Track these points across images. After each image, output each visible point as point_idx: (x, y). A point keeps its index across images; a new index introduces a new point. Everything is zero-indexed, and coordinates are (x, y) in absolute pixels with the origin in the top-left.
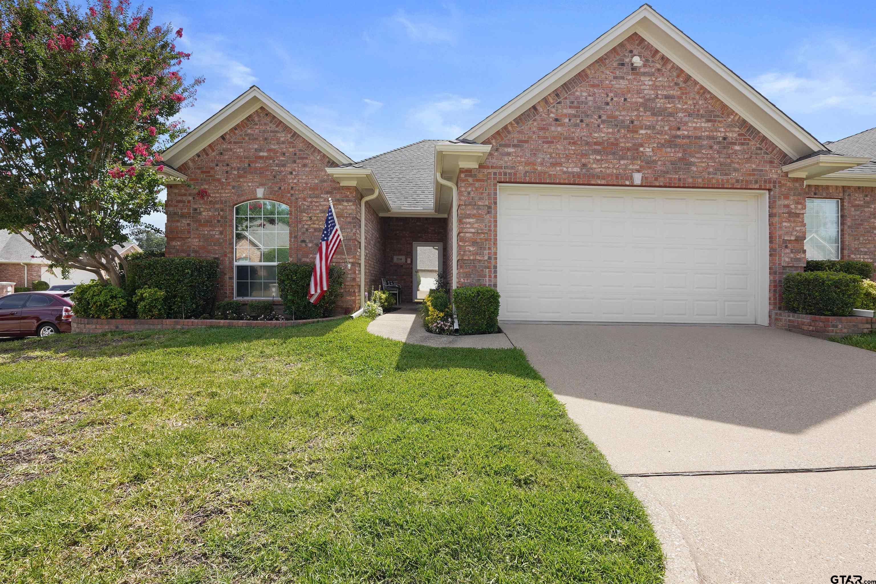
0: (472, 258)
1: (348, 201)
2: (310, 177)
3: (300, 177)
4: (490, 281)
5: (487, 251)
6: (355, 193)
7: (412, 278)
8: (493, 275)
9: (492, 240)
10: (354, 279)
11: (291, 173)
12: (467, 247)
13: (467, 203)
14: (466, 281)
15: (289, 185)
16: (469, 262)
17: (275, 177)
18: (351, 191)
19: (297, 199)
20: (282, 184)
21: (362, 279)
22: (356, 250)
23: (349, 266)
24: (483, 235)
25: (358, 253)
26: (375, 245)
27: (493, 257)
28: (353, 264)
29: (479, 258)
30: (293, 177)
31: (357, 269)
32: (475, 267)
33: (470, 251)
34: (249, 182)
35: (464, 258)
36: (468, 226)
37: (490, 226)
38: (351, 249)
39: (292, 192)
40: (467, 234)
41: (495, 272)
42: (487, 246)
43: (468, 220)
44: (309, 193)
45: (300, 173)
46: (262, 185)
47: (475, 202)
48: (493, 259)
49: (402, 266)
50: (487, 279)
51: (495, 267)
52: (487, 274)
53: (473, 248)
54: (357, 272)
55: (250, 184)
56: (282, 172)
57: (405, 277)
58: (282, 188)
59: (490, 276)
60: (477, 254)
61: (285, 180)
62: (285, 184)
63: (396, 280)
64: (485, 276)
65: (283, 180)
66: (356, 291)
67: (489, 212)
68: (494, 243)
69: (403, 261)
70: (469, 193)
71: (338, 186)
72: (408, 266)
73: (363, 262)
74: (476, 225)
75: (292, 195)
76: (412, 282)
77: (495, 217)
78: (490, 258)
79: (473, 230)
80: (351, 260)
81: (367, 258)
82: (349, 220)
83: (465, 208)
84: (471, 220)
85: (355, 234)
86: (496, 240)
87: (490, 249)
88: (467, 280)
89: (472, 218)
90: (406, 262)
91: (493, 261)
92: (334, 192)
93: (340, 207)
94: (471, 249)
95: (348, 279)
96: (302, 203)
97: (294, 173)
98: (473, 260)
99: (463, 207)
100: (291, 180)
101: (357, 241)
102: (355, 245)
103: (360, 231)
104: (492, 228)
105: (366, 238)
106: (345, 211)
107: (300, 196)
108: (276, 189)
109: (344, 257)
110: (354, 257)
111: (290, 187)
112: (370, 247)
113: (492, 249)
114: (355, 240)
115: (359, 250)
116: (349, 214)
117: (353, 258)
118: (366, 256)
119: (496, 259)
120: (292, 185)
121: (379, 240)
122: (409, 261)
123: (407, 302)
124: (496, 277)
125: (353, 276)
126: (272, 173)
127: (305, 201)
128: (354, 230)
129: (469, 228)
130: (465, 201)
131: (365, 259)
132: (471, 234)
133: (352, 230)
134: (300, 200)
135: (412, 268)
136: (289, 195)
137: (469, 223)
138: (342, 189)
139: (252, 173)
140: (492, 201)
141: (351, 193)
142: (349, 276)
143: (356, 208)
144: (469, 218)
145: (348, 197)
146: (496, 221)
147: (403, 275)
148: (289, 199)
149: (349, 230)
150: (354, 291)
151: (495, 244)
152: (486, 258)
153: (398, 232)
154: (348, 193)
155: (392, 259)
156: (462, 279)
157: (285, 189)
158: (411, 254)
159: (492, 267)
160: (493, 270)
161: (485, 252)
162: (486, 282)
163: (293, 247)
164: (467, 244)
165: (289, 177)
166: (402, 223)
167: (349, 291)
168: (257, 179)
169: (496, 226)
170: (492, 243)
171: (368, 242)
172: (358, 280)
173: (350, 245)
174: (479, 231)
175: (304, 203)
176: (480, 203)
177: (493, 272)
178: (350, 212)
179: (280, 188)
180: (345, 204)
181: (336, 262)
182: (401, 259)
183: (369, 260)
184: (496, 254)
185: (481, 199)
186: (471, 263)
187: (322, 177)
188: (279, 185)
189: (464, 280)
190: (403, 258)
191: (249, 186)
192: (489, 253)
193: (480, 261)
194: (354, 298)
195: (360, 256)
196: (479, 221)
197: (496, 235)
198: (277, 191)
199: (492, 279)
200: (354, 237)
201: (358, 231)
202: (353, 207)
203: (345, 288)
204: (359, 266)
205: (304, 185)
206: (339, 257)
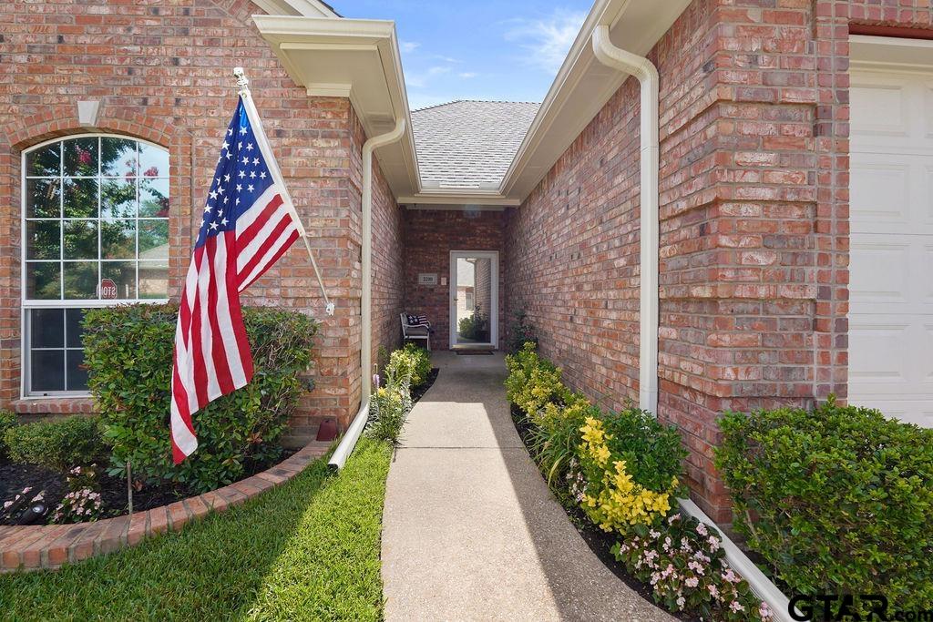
0: (762, 292)
1: (326, 137)
2: (226, 74)
3: (199, 73)
4: (825, 372)
5: (816, 269)
6: (346, 116)
7: (448, 309)
8: (834, 354)
9: (834, 230)
10: (344, 342)
11: (176, 62)
12: (746, 255)
13: (746, 96)
14: (742, 376)
15: (169, 92)
16: (751, 307)
17: (130, 72)
18: (337, 109)
19: (190, 130)
20: (151, 91)
21: (366, 335)
22: (348, 264)
23: (331, 307)
24: (797, 212)
25: (354, 274)
26: (390, 255)
27: (835, 288)
28: (341, 301)
29: (788, 294)
30: (181, 72)
31: (352, 313)
32: (772, 323)
33: (756, 269)
34: (60, 85)
35: (738, 294)
36: (751, 177)
37: (825, 180)
38: (336, 262)
39: (178, 112)
40: (744, 208)
41: (843, 342)
42: (816, 252)
43: (749, 157)
44: (223, 114)
45: (199, 62)
46: (96, 93)
47: (775, 92)
48: (834, 296)
49: (432, 290)
50: (815, 366)
51: (843, 325)
52: (816, 351)
53: (769, 256)
54: (352, 321)
55: (62, 91)
56: (151, 57)
57: (437, 309)
58: (151, 101)
59: (825, 358)
60: (781, 278)
61: (158, 79)
62: (160, 90)
63: (423, 312)
64: (807, 358)
65: (154, 80)
66: (350, 369)
67: (817, 131)
68: (839, 241)
69: (435, 281)
70: (753, 60)
71: (301, 95)
72: (441, 291)
73: (366, 293)
74: (777, 176)
75: (177, 120)
76: (448, 316)
77: (843, 148)
78: (824, 293)
79: (767, 194)
80: (336, 293)
81: (376, 282)
82: (330, 185)
83: (738, 113)
84: (761, 157)
85: (345, 223)
86: (844, 227)
87: (824, 259)
88: (747, 372)
89: (764, 150)
90: (439, 283)
91: (834, 303)
92: (292, 112)
93: (307, 151)
94: (762, 259)
95: (328, 342)
96: (205, 142)
97: (183, 62)
98: (767, 300)
99: (731, 110)
100: (175, 81)
101: (352, 241)
102: (347, 252)
103: (360, 219)
104: (833, 187)
105: (374, 238)
106: (320, 161)
107: (199, 122)
108: (135, 103)
109: (315, 283)
110: (344, 284)
111: (173, 100)
112: (382, 258)
113: (833, 260)
114: (348, 238)
115: (357, 265)
116: (332, 171)
117: (342, 285)
118: (374, 278)
119: (845, 294)
120: (177, 93)
121: (397, 245)
122: (444, 282)
123: (442, 350)
124: (843, 358)
125: (341, 333)
126: (122, 60)
127: (213, 136)
128: (344, 213)
129: (754, 185)
130: (740, 86)
131: (373, 283)
132: (757, 209)
133: (337, 214)
134: (197, 133)
135: (448, 294)
136: (169, 120)
137: (755, 167)
138: (314, 106)
139: (67, 61)
140: (833, 91)
141: (336, 115)
142: (331, 333)
143: (348, 156)
144: (753, 150)
145: (328, 125)
146: (844, 162)
147: (435, 306)
148: (168, 130)
149: (332, 213)
150: (344, 374)
151: (843, 242)
152: (812, 293)
153: (426, 234)
154: (329, 116)
155: (416, 279)
156: (729, 371)
157: (157, 104)
158: (445, 270)
159: (832, 325)
160: (834, 336)
161: (808, 270)
162: (811, 378)
163: (179, 258)
164: (745, 241)
165: (170, 71)
166: (432, 220)
167: (330, 373)
168: (81, 76)
169: (844, 179)
170: (833, 240)
171: (377, 248)
172: (353, 340)
173: (333, 252)
174: (790, 197)
175: (211, 141)
176: (792, 97)
177: (834, 342)
178: (333, 164)
179: (145, 102)
180: (321, 143)
181: (297, 298)
182: (431, 279)
183: (380, 285)
184: (844, 277)
185: (796, 81)
186: (756, 311)
187: (259, 74)
188: (142, 94)
189: (736, 371)
190: (434, 277)
191: (59, 96)
192: (821, 276)
193: (786, 302)
194: (343, 391)
195: (360, 279)
196: (786, 162)
197: (844, 211)
198: (137, 110)
199: (832, 368)
200: (344, 232)
201: (355, 217)
202: (342, 152)
203: (320, 366)
204: (357, 303)
205: (211, 94)
206: (303, 283)
